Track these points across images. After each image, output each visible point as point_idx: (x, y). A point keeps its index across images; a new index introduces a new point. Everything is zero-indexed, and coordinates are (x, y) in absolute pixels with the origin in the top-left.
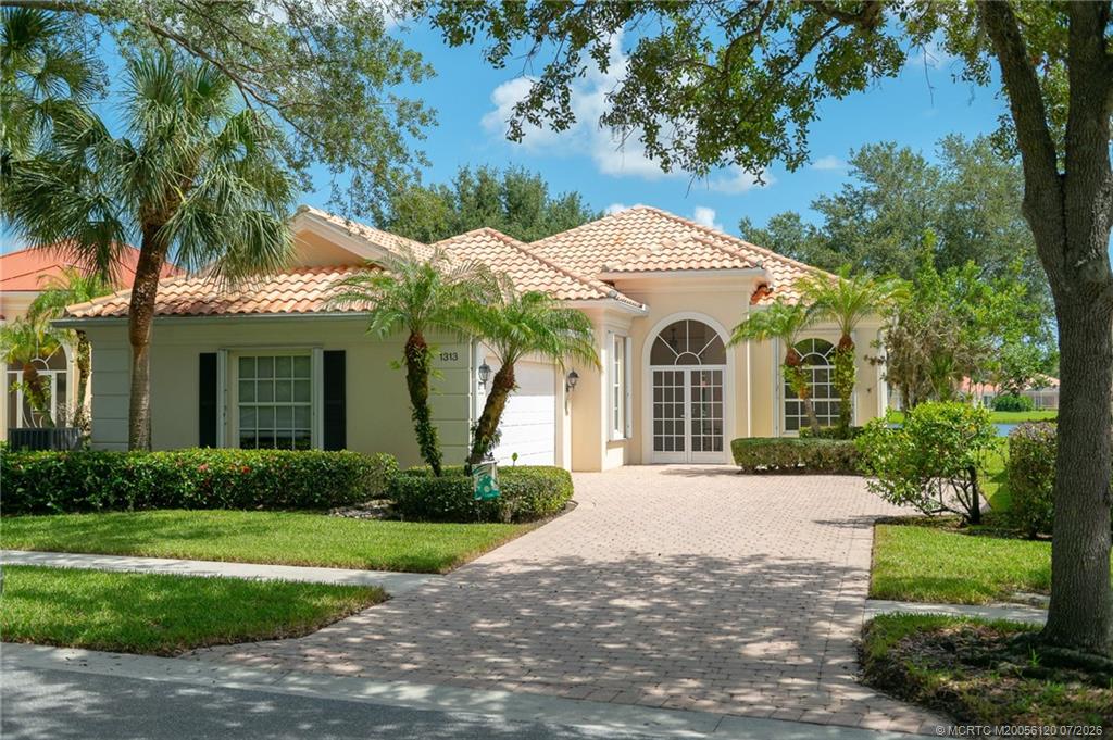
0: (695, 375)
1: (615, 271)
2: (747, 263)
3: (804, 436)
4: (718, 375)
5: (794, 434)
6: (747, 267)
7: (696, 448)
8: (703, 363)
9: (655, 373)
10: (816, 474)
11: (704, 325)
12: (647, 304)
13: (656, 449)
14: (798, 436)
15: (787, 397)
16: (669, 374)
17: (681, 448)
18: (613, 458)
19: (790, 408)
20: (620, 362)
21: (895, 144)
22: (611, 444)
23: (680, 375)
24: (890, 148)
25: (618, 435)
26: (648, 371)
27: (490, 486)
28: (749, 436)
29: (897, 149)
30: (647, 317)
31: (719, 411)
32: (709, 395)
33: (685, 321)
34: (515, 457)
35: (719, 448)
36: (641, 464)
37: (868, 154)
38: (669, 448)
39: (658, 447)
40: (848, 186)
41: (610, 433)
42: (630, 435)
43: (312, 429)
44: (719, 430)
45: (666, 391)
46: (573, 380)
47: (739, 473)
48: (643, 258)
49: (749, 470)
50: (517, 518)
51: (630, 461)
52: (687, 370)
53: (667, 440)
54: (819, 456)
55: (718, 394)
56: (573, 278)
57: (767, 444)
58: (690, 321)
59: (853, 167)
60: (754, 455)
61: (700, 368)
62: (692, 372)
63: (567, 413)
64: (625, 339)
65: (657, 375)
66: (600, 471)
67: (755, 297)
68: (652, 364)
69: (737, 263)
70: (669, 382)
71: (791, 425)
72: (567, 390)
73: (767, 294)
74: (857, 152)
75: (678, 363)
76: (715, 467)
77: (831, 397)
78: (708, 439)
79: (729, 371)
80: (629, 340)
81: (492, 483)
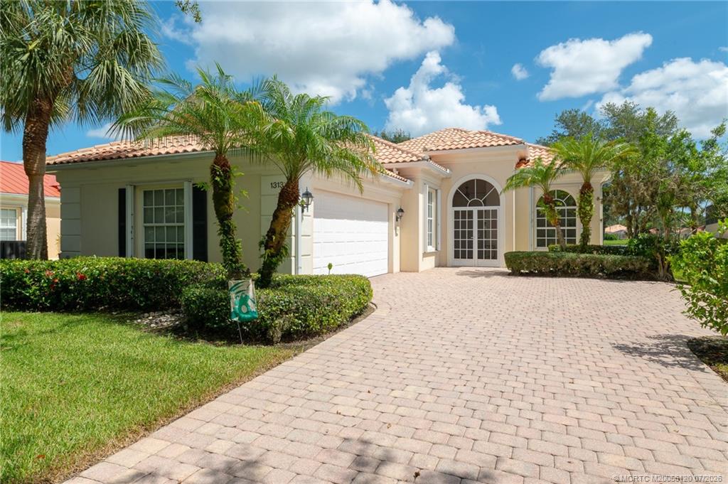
0: (480, 213)
1: (432, 150)
2: (514, 142)
3: (552, 250)
4: (495, 212)
5: (545, 249)
6: (514, 144)
7: (480, 257)
8: (485, 205)
9: (455, 211)
10: (566, 277)
11: (485, 182)
12: (450, 170)
13: (455, 258)
14: (548, 250)
15: (538, 226)
16: (464, 212)
17: (471, 257)
18: (427, 264)
19: (540, 233)
20: (433, 204)
21: (579, 110)
22: (426, 254)
23: (471, 213)
24: (576, 112)
25: (431, 249)
26: (451, 210)
27: (247, 305)
28: (514, 250)
29: (580, 113)
30: (450, 178)
31: (495, 235)
32: (489, 224)
33: (474, 180)
34: (330, 266)
35: (495, 257)
36: (446, 266)
37: (566, 115)
38: (464, 257)
39: (456, 256)
40: (555, 131)
41: (425, 248)
42: (439, 249)
43: (185, 243)
44: (495, 246)
45: (462, 222)
46: (400, 214)
47: (509, 274)
48: (449, 143)
49: (516, 273)
50: (288, 337)
51: (440, 264)
52: (475, 209)
53: (462, 252)
54: (568, 264)
55: (495, 224)
56: (403, 152)
57: (529, 256)
58: (477, 180)
59: (557, 123)
60: (521, 263)
61: (483, 208)
62: (478, 211)
63: (396, 235)
64: (436, 190)
65: (457, 213)
66: (418, 271)
67: (519, 164)
68: (453, 206)
69: (508, 142)
70: (464, 217)
71: (540, 243)
72: (397, 220)
73: (525, 164)
74: (560, 115)
75: (469, 206)
76: (492, 269)
77: (568, 226)
78: (488, 252)
79: (501, 210)
80: (439, 191)
81: (250, 303)
